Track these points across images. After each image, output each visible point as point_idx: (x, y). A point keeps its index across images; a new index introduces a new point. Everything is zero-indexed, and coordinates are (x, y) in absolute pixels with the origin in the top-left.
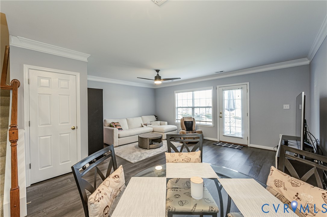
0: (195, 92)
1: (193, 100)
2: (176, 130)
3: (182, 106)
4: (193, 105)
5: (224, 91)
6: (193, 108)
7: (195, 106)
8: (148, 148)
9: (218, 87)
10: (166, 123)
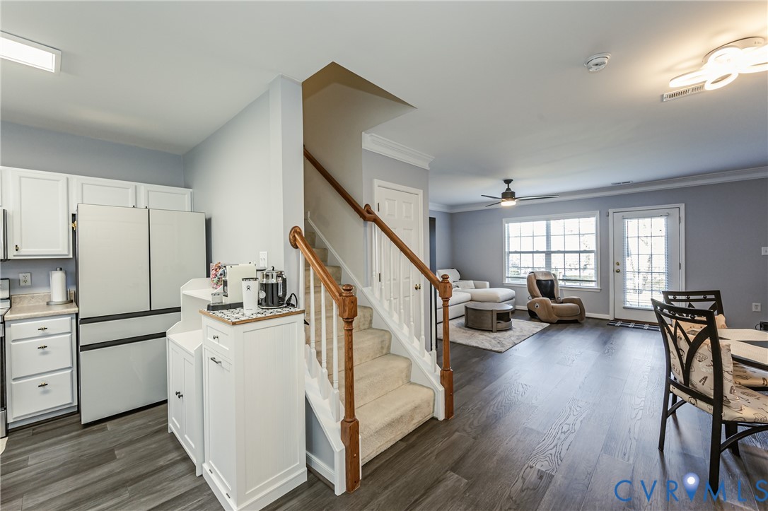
0: (552, 222)
1: (548, 237)
2: (512, 299)
3: (519, 250)
4: (547, 248)
5: (626, 221)
6: (548, 254)
7: (552, 250)
8: (494, 329)
9: (611, 211)
10: (488, 283)
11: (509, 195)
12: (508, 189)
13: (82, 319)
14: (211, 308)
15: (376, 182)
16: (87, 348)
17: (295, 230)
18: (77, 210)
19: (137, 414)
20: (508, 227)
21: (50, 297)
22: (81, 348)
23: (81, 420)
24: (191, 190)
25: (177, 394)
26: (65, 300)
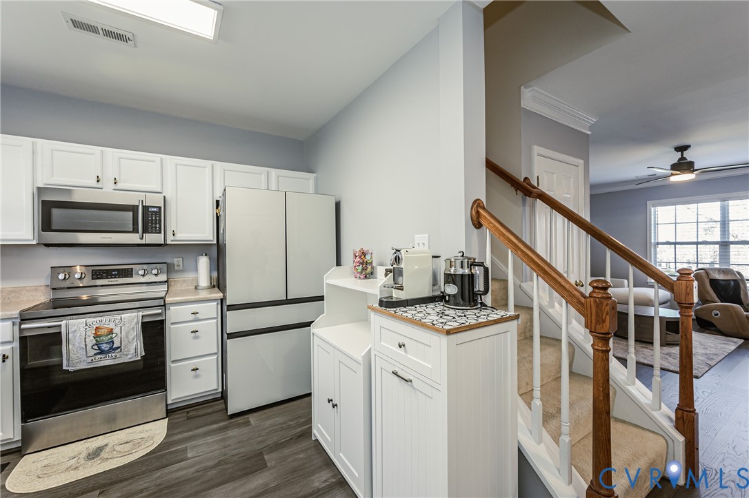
0: (730, 203)
1: (725, 222)
3: (673, 241)
4: (723, 238)
6: (725, 245)
7: (730, 240)
11: (683, 165)
12: (682, 158)
13: (228, 306)
14: (384, 304)
15: (537, 149)
16: (232, 336)
17: (477, 204)
18: (224, 194)
19: (275, 409)
20: (655, 211)
21: (197, 281)
22: (227, 336)
23: (226, 409)
24: (315, 175)
25: (330, 401)
26: (209, 285)
